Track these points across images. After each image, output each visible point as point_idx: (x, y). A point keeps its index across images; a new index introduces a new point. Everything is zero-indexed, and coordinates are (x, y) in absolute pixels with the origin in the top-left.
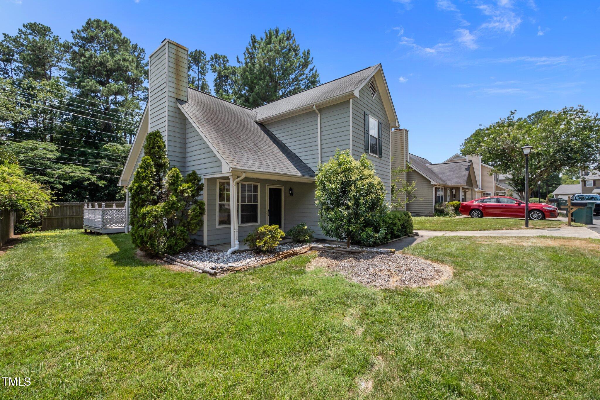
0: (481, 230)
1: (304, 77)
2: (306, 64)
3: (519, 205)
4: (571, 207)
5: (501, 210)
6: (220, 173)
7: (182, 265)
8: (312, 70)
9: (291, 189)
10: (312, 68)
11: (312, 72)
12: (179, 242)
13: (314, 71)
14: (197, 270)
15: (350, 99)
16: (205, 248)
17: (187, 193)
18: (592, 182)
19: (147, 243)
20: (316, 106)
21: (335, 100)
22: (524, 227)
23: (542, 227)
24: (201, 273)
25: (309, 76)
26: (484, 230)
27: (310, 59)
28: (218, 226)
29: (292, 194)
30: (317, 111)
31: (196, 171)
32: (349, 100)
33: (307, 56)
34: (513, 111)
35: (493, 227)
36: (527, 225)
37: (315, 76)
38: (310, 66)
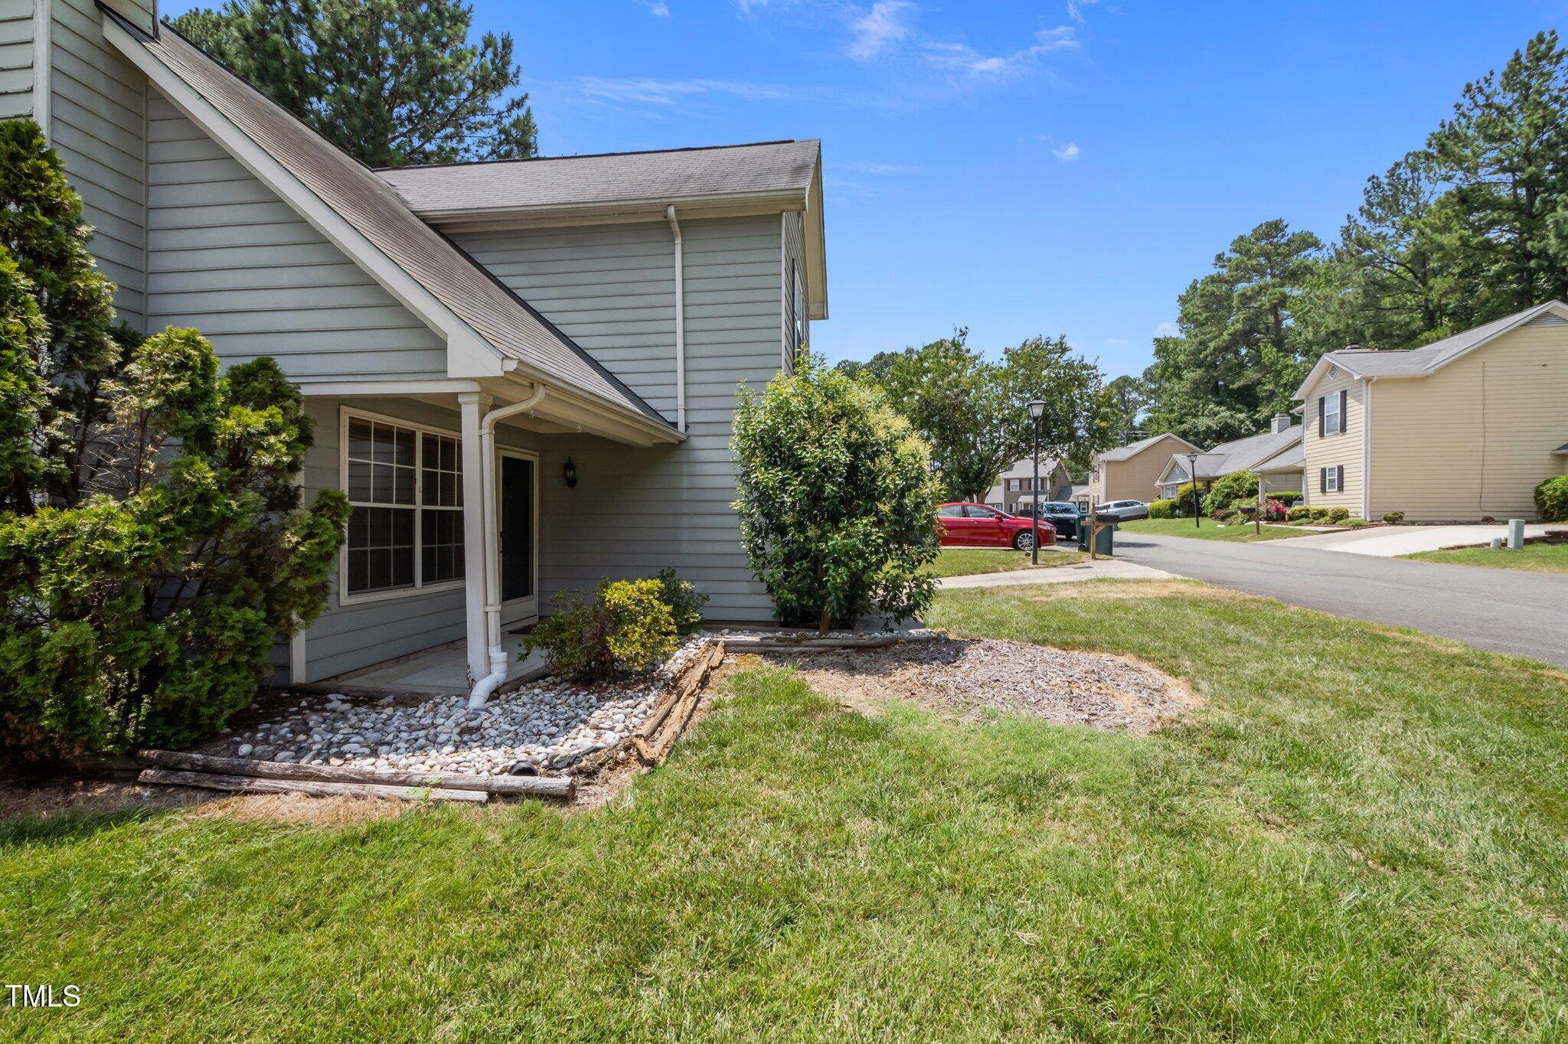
0: (960, 575)
1: (488, 119)
2: (495, 79)
3: (1001, 521)
4: (1097, 524)
5: (972, 531)
6: (440, 376)
7: (312, 786)
8: (517, 104)
9: (569, 466)
10: (517, 98)
11: (515, 113)
12: (229, 680)
13: (522, 112)
14: (440, 793)
15: (783, 211)
16: (316, 694)
17: (269, 449)
18: (1017, 483)
19: (36, 709)
20: (676, 210)
21: (743, 204)
22: (1030, 564)
23: (1059, 563)
24: (481, 803)
25: (506, 122)
26: (966, 574)
27: (511, 69)
28: (345, 599)
29: (572, 482)
30: (676, 227)
31: (277, 360)
32: (780, 215)
33: (502, 58)
34: (964, 330)
35: (981, 566)
36: (1035, 562)
37: (525, 126)
38: (509, 93)
